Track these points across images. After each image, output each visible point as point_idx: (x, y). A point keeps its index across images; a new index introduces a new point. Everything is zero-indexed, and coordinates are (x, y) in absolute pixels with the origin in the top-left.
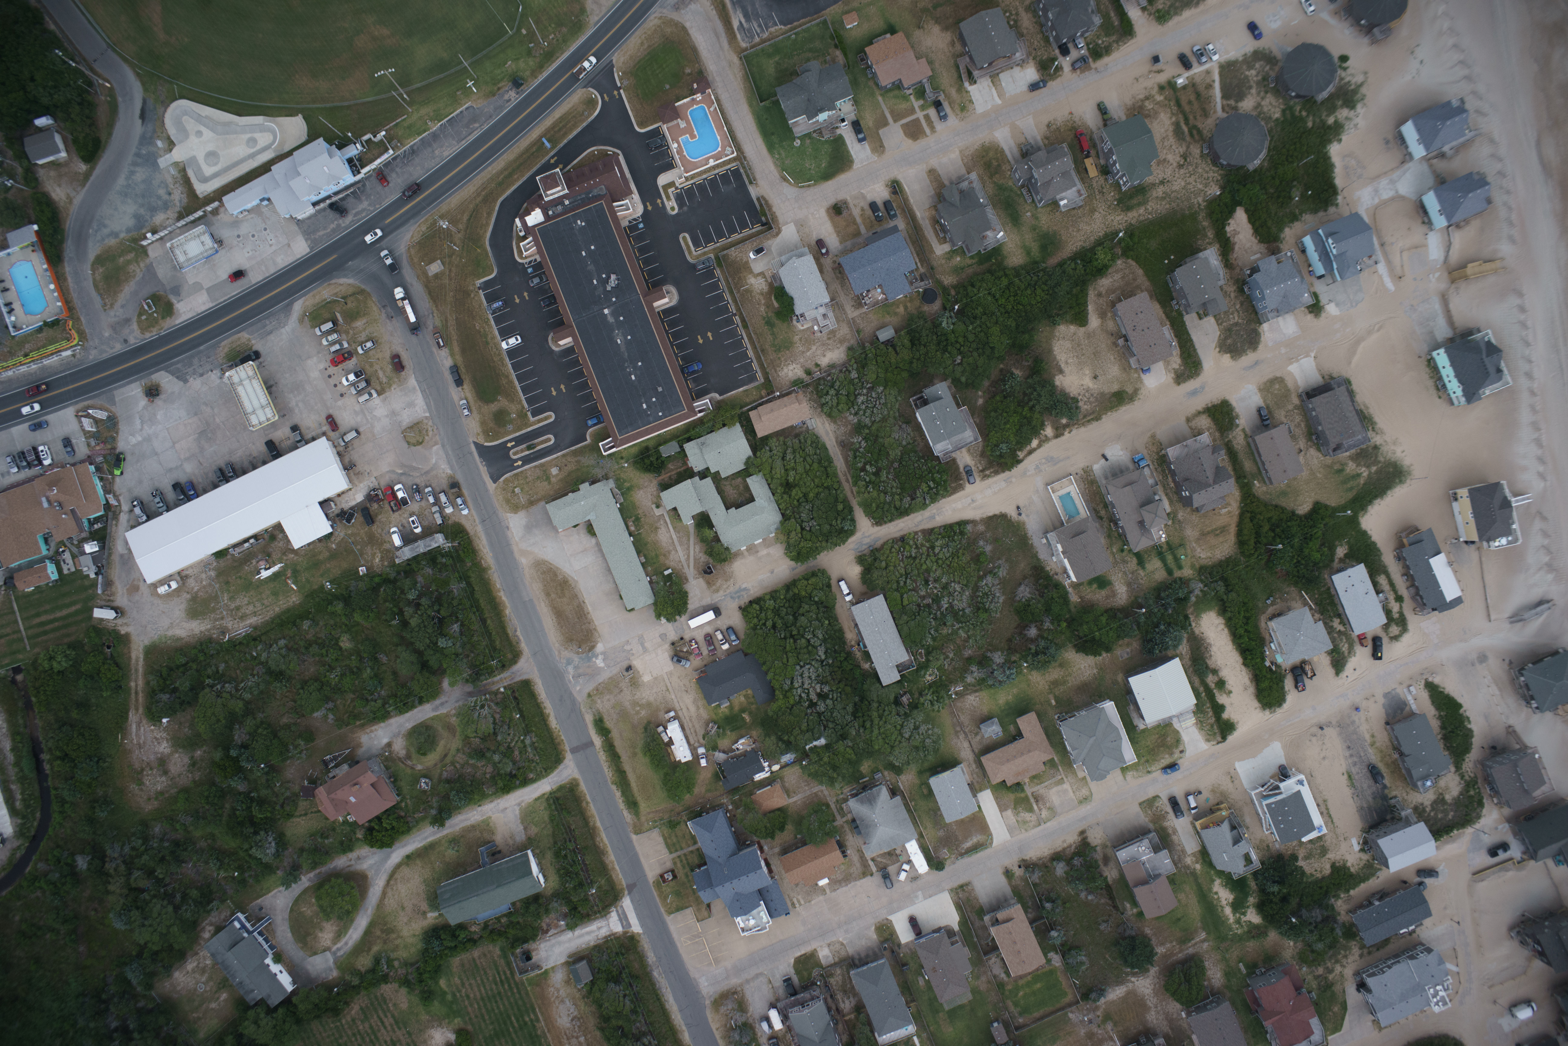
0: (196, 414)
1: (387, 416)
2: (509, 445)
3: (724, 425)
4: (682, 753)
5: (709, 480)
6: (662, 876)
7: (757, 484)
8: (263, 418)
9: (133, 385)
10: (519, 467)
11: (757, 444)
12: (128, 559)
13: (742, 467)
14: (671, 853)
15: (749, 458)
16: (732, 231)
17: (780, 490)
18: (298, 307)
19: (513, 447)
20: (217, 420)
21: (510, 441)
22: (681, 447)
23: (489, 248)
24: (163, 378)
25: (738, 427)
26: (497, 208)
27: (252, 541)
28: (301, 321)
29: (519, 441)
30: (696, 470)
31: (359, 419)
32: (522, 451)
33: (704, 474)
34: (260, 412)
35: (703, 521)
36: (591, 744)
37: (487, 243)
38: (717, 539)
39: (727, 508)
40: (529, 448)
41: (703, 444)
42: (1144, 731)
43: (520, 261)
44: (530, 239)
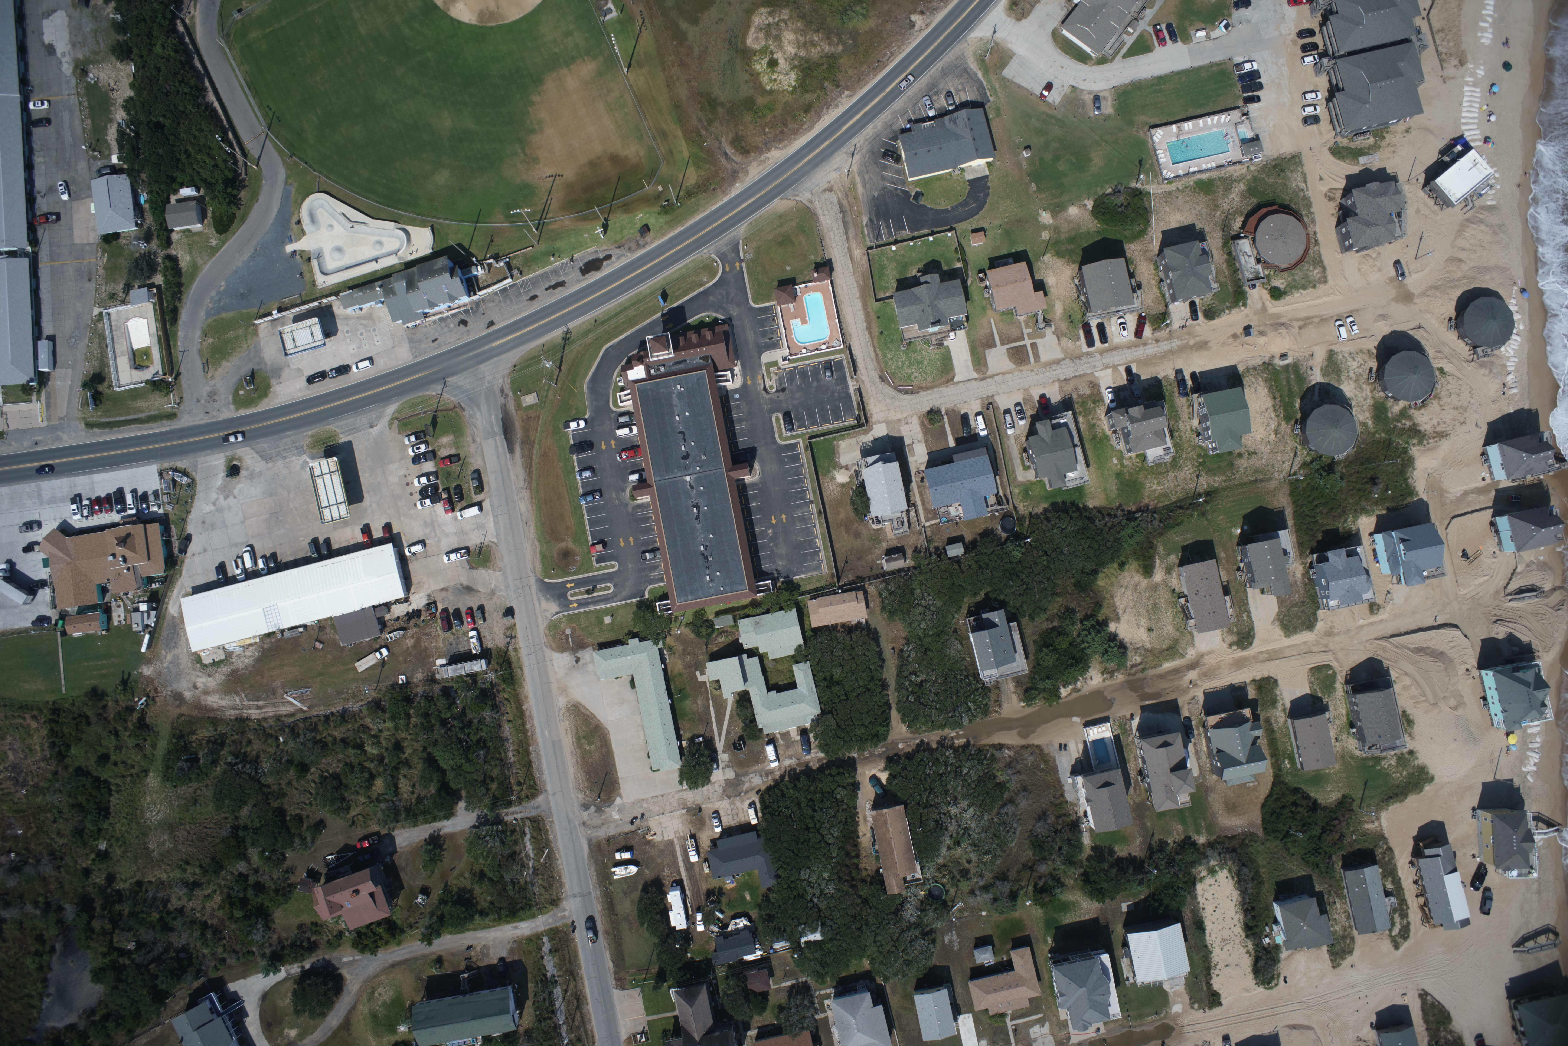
0: (271, 495)
1: (455, 534)
2: (569, 586)
3: (781, 609)
4: (677, 919)
5: (756, 660)
6: (635, 1036)
7: (802, 674)
8: (336, 515)
9: (217, 456)
10: (574, 609)
11: (808, 632)
12: (178, 624)
13: (791, 653)
14: (647, 1015)
15: (800, 646)
16: (825, 420)
17: (824, 684)
18: (391, 409)
19: (572, 588)
20: (291, 505)
21: (570, 582)
22: (735, 621)
23: (586, 391)
24: (248, 455)
25: (793, 614)
26: (601, 354)
27: (301, 630)
28: (391, 424)
29: (579, 583)
30: (745, 647)
31: (428, 531)
32: (580, 594)
33: (752, 653)
34: (334, 509)
35: (744, 699)
36: (591, 893)
37: (585, 385)
38: (754, 720)
39: (769, 690)
40: (588, 592)
41: (757, 623)
42: (1132, 987)
43: (614, 409)
44: (628, 391)
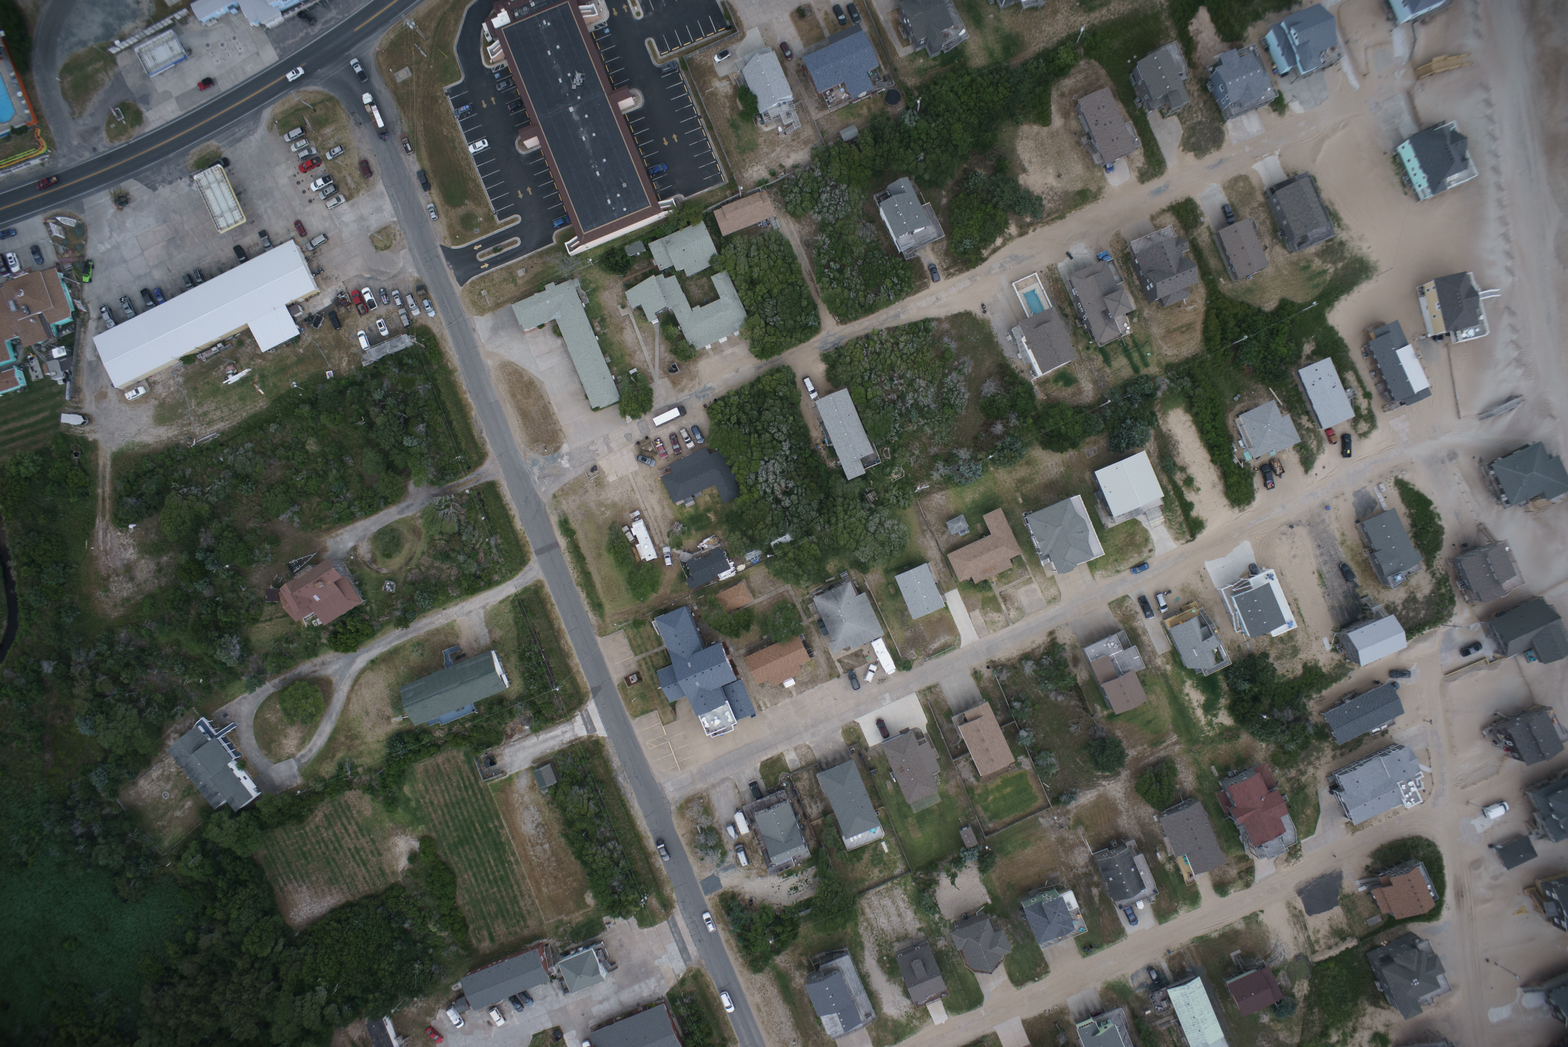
0: (165, 222)
1: (355, 221)
2: (476, 248)
3: (689, 224)
4: (646, 551)
5: (673, 278)
6: (627, 678)
7: (721, 282)
8: (231, 221)
9: (102, 193)
10: (485, 269)
11: (721, 241)
12: (97, 365)
13: (707, 265)
14: (636, 655)
15: (714, 256)
16: (697, 35)
17: (744, 286)
18: (267, 114)
19: (480, 250)
20: (187, 227)
21: (477, 244)
22: (647, 247)
23: (456, 55)
24: (133, 187)
25: (702, 226)
26: (464, 15)
27: (220, 345)
28: (270, 128)
29: (485, 244)
30: (661, 268)
31: (327, 224)
32: (489, 253)
33: (669, 272)
34: (228, 215)
35: (668, 319)
36: (556, 545)
37: (455, 49)
38: (682, 337)
39: (692, 306)
40: (495, 250)
41: (668, 242)
42: (1112, 529)
43: (487, 66)
44: (497, 42)
